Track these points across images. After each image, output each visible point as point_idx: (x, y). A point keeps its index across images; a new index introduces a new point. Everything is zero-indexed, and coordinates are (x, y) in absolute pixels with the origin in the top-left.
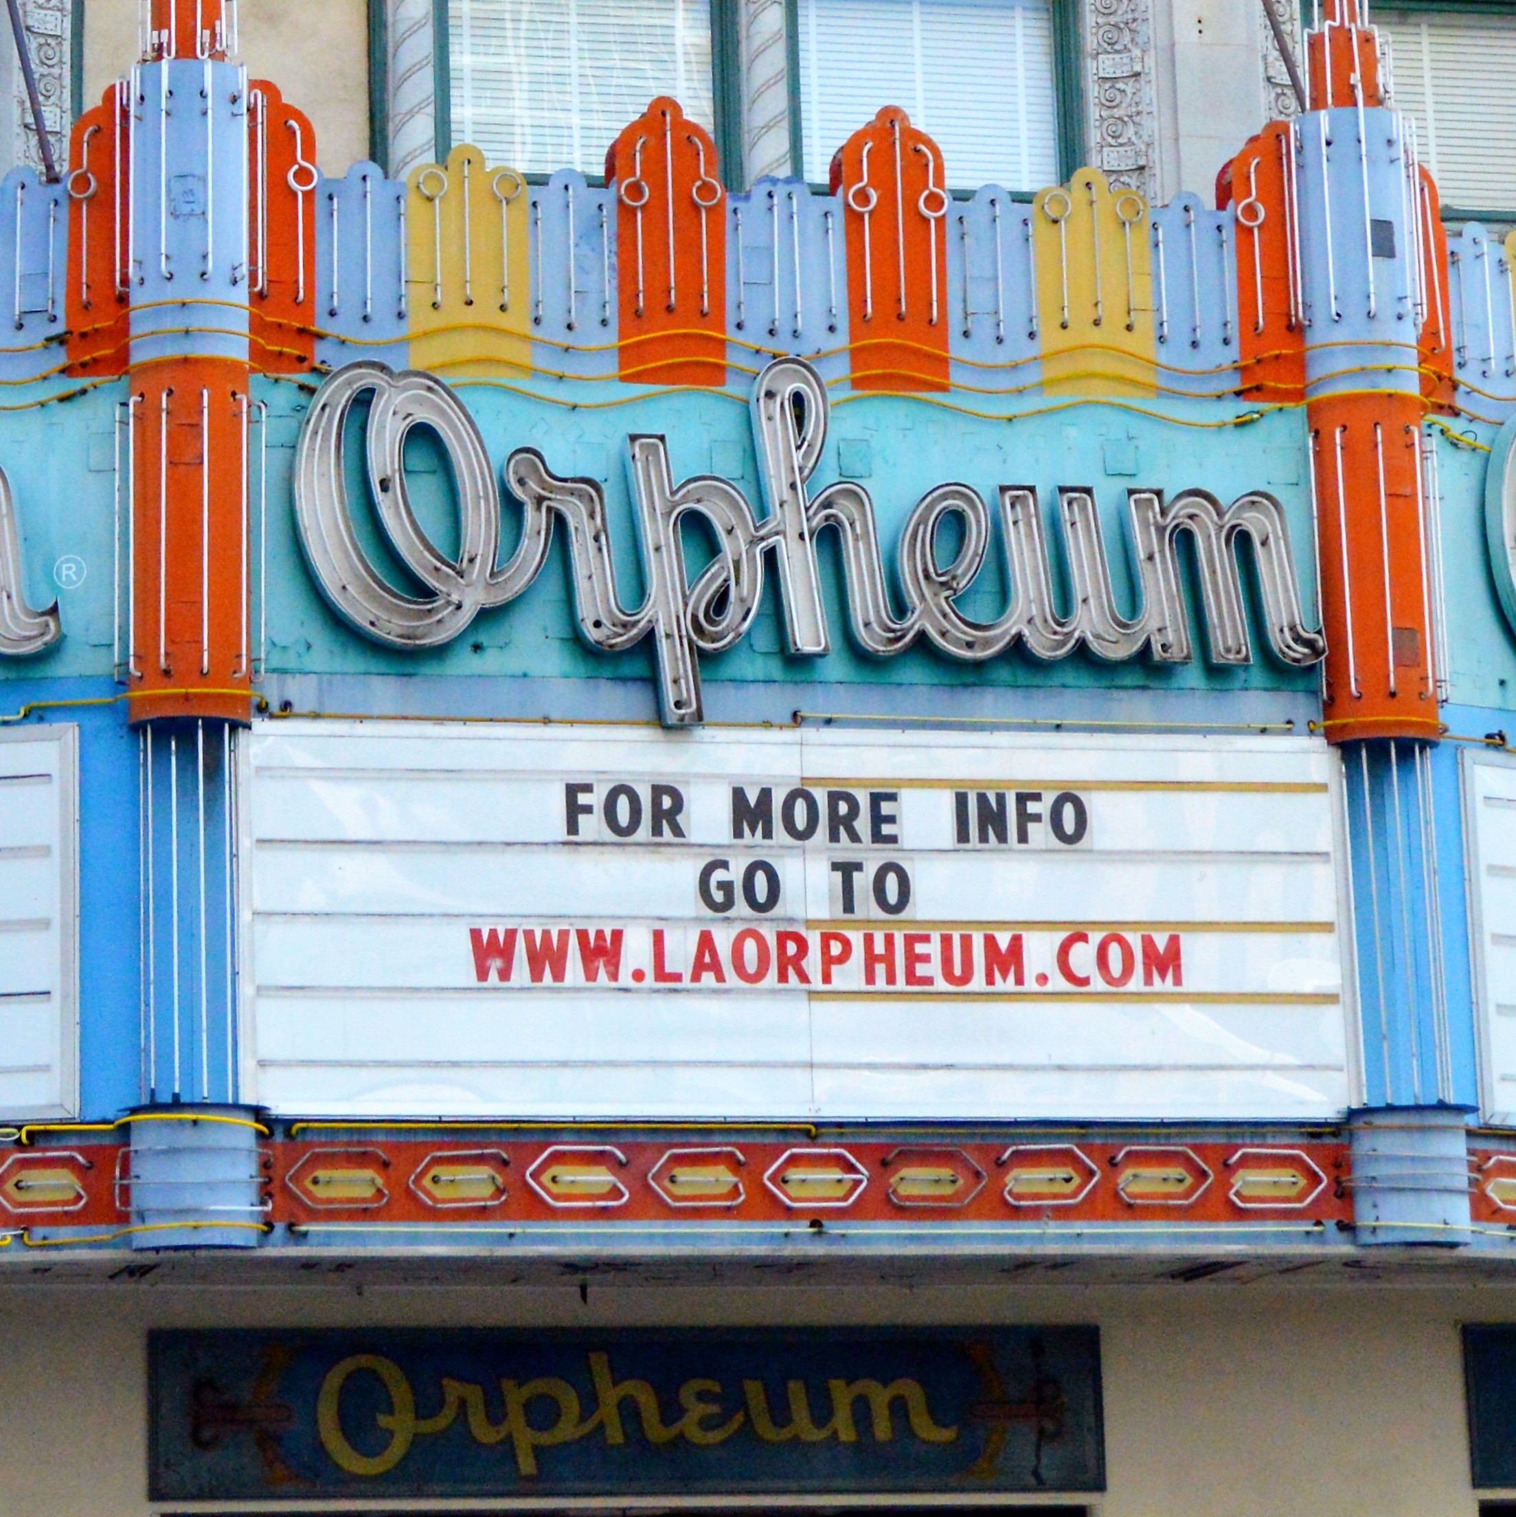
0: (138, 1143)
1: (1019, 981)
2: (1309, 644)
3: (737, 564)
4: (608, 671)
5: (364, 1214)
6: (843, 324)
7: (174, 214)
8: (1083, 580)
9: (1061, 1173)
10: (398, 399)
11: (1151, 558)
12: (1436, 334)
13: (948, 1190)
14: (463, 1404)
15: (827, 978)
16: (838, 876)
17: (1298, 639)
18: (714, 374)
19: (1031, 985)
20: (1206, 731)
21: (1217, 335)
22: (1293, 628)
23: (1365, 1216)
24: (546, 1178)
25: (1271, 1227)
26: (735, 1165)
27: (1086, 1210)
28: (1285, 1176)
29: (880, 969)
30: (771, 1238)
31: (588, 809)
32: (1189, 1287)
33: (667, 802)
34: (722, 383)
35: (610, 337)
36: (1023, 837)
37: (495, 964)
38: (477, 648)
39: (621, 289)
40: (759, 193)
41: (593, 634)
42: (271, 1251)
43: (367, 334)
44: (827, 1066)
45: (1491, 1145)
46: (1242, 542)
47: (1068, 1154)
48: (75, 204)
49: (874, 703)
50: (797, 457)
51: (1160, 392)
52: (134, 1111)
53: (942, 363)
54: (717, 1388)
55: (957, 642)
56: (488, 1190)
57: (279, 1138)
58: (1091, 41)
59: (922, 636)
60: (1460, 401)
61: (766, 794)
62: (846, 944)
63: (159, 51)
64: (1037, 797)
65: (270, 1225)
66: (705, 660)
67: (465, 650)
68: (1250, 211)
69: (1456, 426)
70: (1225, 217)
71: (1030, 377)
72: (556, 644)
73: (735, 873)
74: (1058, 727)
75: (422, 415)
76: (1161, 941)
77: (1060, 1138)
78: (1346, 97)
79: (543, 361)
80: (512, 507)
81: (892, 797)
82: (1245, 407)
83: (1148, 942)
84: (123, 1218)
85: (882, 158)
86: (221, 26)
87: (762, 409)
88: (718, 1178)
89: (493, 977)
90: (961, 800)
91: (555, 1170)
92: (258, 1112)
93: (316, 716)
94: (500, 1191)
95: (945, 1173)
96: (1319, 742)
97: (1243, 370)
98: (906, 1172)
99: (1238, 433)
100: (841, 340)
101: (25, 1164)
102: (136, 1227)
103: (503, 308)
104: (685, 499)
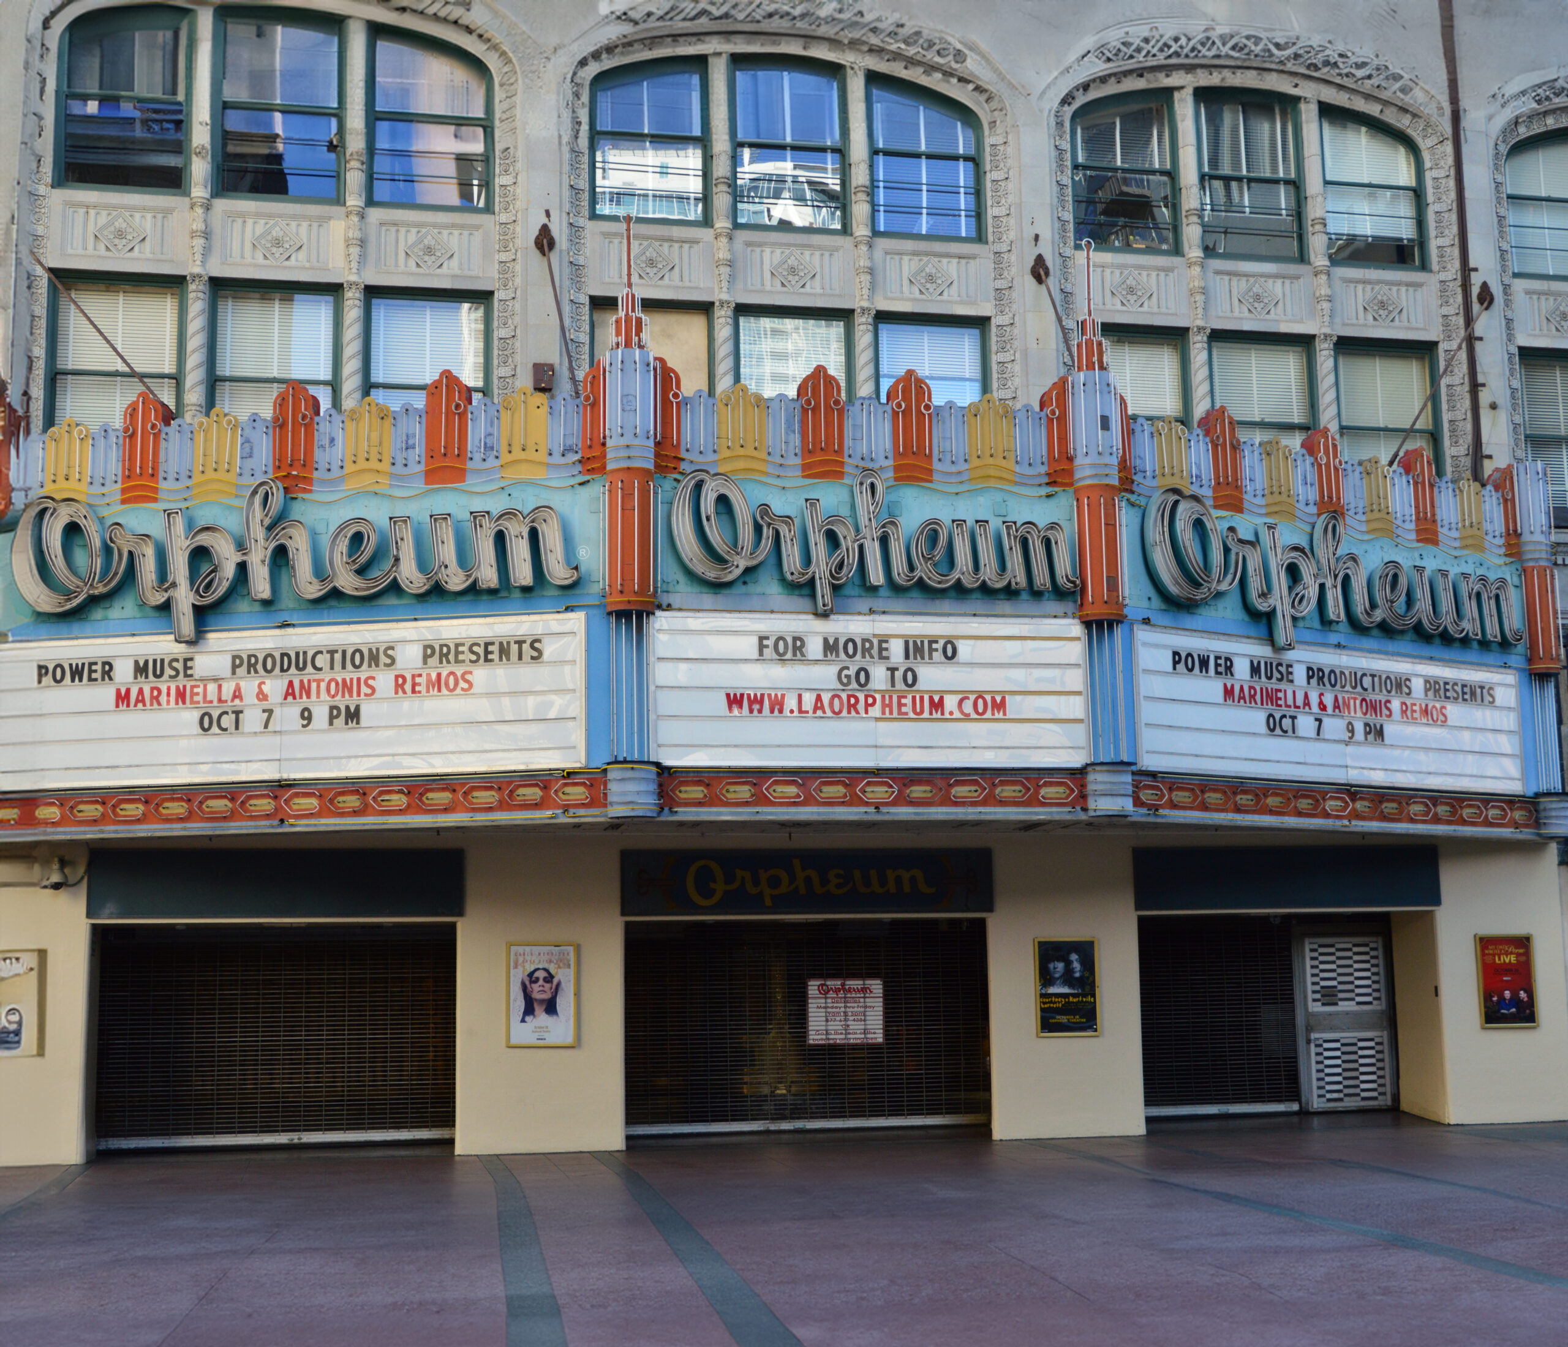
0: (611, 775)
1: (943, 714)
2: (1073, 582)
3: (848, 550)
4: (797, 592)
5: (700, 804)
6: (891, 455)
7: (623, 410)
8: (983, 558)
9: (973, 788)
10: (713, 484)
11: (1011, 549)
12: (1125, 461)
13: (930, 795)
14: (743, 878)
15: (867, 712)
16: (889, 672)
17: (1069, 580)
18: (840, 475)
19: (947, 716)
20: (1032, 617)
21: (1039, 461)
22: (1067, 576)
23: (1092, 804)
24: (771, 790)
25: (1054, 809)
26: (846, 785)
27: (984, 803)
28: (1061, 789)
29: (887, 710)
30: (859, 813)
31: (767, 646)
32: (1027, 833)
33: (798, 643)
34: (843, 478)
35: (798, 461)
36: (931, 658)
37: (756, 707)
38: (745, 583)
39: (802, 441)
40: (858, 403)
41: (789, 577)
42: (662, 818)
43: (701, 459)
44: (881, 747)
45: (1142, 778)
46: (1047, 543)
47: (976, 780)
48: (585, 407)
49: (898, 604)
50: (872, 508)
51: (1016, 483)
52: (609, 764)
53: (930, 472)
54: (842, 872)
55: (934, 581)
56: (748, 795)
57: (666, 775)
58: (994, 348)
59: (921, 578)
60: (1135, 488)
61: (836, 640)
62: (875, 700)
63: (618, 344)
64: (937, 642)
65: (662, 809)
66: (836, 589)
67: (740, 583)
68: (1053, 412)
69: (1133, 498)
70: (1043, 414)
71: (965, 477)
72: (776, 581)
73: (852, 672)
74: (975, 615)
75: (723, 491)
76: (998, 699)
77: (974, 775)
78: (1090, 367)
79: (771, 470)
80: (758, 529)
81: (887, 642)
82: (1049, 490)
83: (993, 699)
84: (605, 806)
85: (906, 391)
86: (643, 335)
87: (857, 490)
88: (840, 790)
89: (755, 712)
90: (907, 643)
91: (774, 787)
92: (658, 765)
93: (680, 610)
94: (752, 795)
95: (928, 788)
96: (1077, 621)
97: (1048, 474)
98: (913, 788)
99: (1046, 500)
100: (890, 462)
101: (566, 785)
102: (609, 808)
103: (756, 449)
104: (828, 524)
